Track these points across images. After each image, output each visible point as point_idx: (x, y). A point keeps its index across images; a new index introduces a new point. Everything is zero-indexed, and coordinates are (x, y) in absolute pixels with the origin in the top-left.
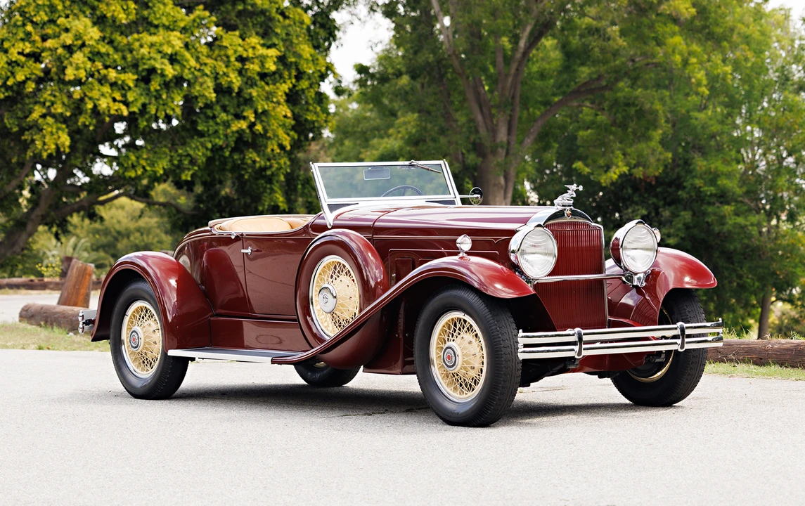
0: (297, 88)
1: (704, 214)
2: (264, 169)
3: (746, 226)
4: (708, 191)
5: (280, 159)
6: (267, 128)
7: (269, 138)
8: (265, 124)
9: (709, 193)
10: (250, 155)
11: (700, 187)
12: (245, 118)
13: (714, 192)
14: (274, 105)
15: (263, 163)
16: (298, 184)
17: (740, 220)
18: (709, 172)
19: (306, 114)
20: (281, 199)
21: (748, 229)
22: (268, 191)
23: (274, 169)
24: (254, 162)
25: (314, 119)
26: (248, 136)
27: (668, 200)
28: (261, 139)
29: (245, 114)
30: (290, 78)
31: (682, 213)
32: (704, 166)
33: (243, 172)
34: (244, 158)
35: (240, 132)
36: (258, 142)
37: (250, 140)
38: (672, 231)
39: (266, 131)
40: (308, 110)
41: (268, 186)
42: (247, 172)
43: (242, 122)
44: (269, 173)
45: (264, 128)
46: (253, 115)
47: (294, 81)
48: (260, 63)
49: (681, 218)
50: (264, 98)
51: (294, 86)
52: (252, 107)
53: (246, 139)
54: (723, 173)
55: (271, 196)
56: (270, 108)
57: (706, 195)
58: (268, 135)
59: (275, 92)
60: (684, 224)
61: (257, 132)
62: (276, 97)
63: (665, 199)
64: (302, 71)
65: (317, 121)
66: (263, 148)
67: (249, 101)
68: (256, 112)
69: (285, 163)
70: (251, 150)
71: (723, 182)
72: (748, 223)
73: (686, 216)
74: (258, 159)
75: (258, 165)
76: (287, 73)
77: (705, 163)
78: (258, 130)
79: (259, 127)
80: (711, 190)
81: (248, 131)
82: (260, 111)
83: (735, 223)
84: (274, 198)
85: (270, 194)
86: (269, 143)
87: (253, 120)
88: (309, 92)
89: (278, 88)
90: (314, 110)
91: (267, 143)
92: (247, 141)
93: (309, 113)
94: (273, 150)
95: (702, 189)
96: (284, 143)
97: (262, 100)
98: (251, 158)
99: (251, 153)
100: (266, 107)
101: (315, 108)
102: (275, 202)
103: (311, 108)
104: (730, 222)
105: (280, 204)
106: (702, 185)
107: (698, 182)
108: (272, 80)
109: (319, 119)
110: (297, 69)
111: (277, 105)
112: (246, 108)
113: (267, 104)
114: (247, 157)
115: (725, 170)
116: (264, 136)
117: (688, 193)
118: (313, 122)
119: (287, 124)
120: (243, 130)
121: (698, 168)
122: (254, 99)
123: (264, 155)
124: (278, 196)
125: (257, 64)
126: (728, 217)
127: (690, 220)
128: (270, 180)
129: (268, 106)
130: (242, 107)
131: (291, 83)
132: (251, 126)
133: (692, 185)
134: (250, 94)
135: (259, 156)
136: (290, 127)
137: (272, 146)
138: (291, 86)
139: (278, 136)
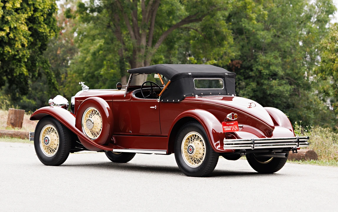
0: (34, 16)
1: (262, 84)
2: (15, 55)
3: (284, 91)
4: (264, 72)
5: (24, 51)
6: (16, 35)
7: (17, 41)
8: (14, 34)
9: (265, 74)
10: (7, 49)
11: (261, 70)
12: (4, 30)
13: (268, 73)
14: (19, 24)
15: (13, 52)
16: (36, 63)
17: (281, 88)
18: (266, 63)
19: (39, 29)
20: (25, 70)
21: (284, 93)
22: (19, 66)
23: (20, 55)
24: (9, 52)
25: (43, 31)
26: (6, 39)
27: (246, 76)
28: (12, 41)
29: (5, 28)
30: (30, 11)
31: (251, 83)
32: (264, 59)
33: (5, 57)
34: (4, 50)
35: (2, 37)
36: (11, 42)
37: (7, 41)
38: (245, 92)
39: (15, 37)
40: (40, 27)
41: (19, 64)
42: (7, 57)
43: (3, 32)
44: (17, 57)
45: (14, 36)
46: (9, 29)
47: (32, 12)
48: (12, 4)
49: (250, 86)
50: (15, 21)
51: (32, 15)
52: (8, 25)
53: (5, 41)
54: (274, 64)
55: (20, 69)
56: (18, 26)
57: (264, 75)
58: (16, 39)
59: (20, 18)
60: (252, 89)
61: (10, 38)
62: (21, 21)
63: (244, 76)
64: (37, 8)
65: (45, 32)
66: (13, 45)
67: (7, 22)
68: (10, 28)
69: (26, 53)
70: (7, 46)
71: (272, 68)
72: (285, 90)
73: (254, 85)
74: (10, 51)
75: (11, 54)
76: (29, 8)
77: (264, 57)
78: (11, 36)
79: (11, 35)
80: (266, 73)
81: (6, 37)
82: (12, 27)
83: (278, 90)
84: (22, 70)
85: (20, 68)
86: (17, 43)
87: (8, 31)
88: (41, 18)
89: (22, 16)
90: (43, 27)
91: (15, 43)
92: (6, 42)
93: (40, 28)
94: (18, 46)
95: (262, 71)
96: (24, 43)
97: (14, 22)
98: (7, 50)
99: (7, 48)
100: (15, 25)
101: (44, 26)
102: (22, 72)
103: (42, 26)
104: (276, 89)
105: (25, 73)
106: (262, 69)
107: (260, 68)
108: (21, 11)
109: (46, 31)
110: (34, 7)
111: (21, 24)
112: (5, 25)
113: (16, 24)
114: (5, 50)
115: (275, 62)
116: (14, 39)
117: (255, 73)
118: (43, 33)
119: (27, 34)
120: (3, 37)
121: (260, 60)
122: (9, 21)
123: (14, 49)
124: (24, 69)
125: (11, 4)
126: (274, 87)
127: (255, 87)
128: (19, 61)
129: (17, 25)
130: (3, 25)
131: (31, 13)
132: (8, 34)
133: (257, 69)
134: (7, 19)
135: (11, 49)
136: (29, 35)
137: (18, 45)
138: (30, 15)
139: (21, 40)
